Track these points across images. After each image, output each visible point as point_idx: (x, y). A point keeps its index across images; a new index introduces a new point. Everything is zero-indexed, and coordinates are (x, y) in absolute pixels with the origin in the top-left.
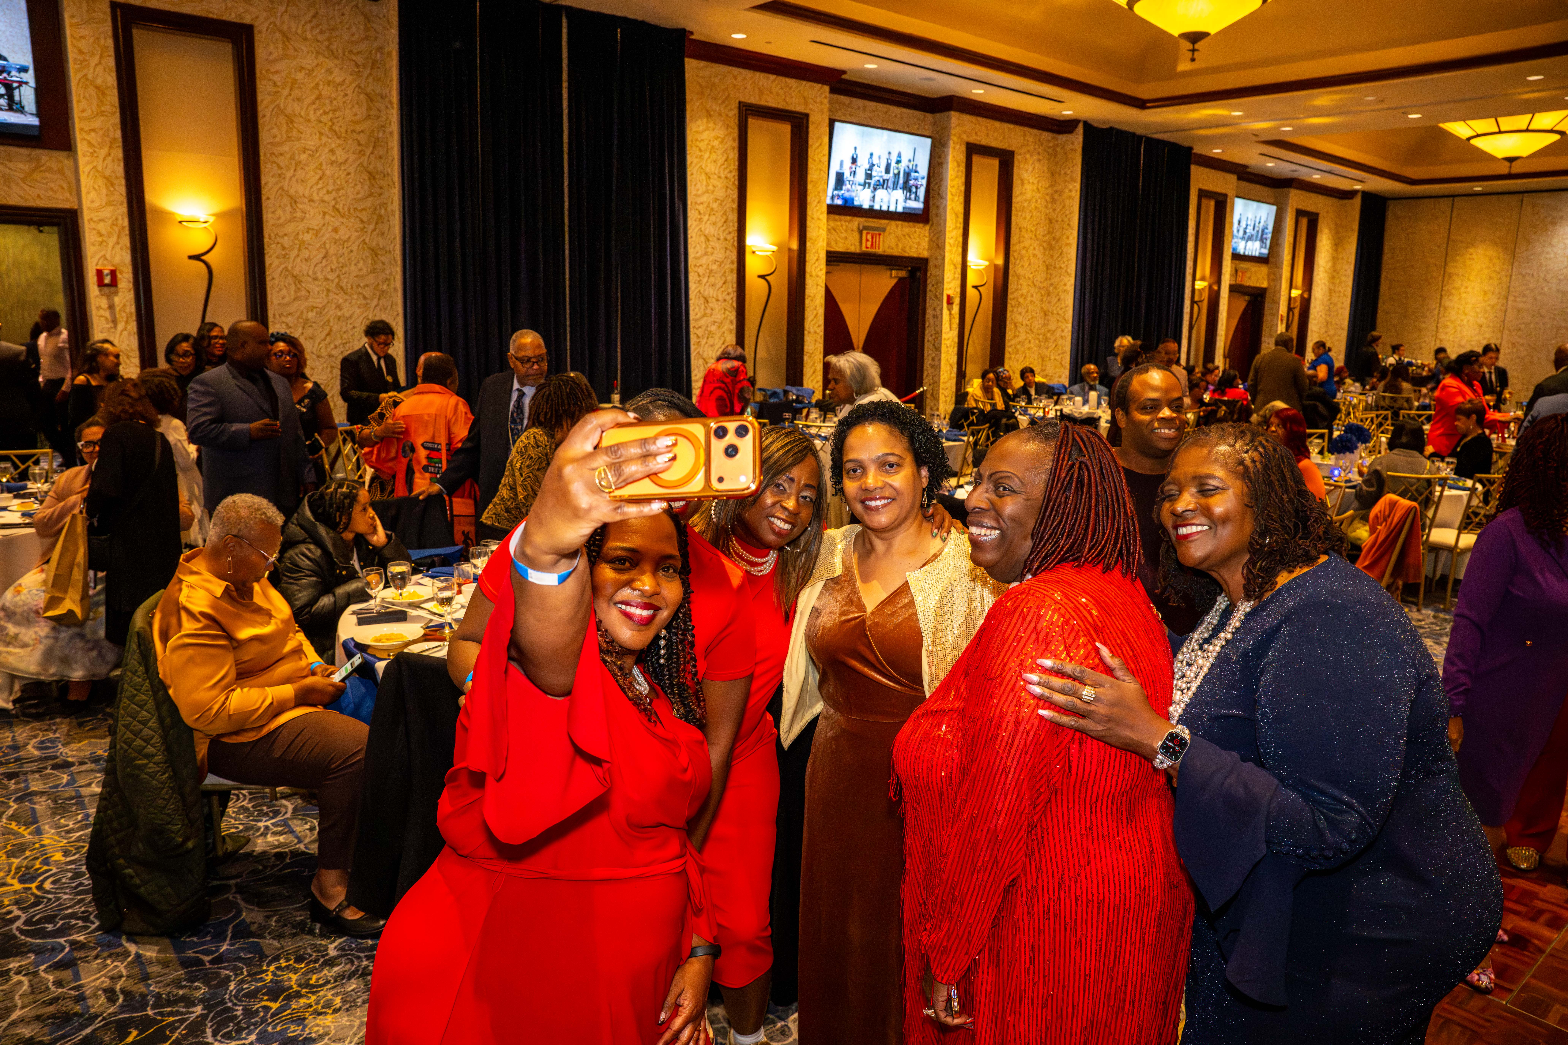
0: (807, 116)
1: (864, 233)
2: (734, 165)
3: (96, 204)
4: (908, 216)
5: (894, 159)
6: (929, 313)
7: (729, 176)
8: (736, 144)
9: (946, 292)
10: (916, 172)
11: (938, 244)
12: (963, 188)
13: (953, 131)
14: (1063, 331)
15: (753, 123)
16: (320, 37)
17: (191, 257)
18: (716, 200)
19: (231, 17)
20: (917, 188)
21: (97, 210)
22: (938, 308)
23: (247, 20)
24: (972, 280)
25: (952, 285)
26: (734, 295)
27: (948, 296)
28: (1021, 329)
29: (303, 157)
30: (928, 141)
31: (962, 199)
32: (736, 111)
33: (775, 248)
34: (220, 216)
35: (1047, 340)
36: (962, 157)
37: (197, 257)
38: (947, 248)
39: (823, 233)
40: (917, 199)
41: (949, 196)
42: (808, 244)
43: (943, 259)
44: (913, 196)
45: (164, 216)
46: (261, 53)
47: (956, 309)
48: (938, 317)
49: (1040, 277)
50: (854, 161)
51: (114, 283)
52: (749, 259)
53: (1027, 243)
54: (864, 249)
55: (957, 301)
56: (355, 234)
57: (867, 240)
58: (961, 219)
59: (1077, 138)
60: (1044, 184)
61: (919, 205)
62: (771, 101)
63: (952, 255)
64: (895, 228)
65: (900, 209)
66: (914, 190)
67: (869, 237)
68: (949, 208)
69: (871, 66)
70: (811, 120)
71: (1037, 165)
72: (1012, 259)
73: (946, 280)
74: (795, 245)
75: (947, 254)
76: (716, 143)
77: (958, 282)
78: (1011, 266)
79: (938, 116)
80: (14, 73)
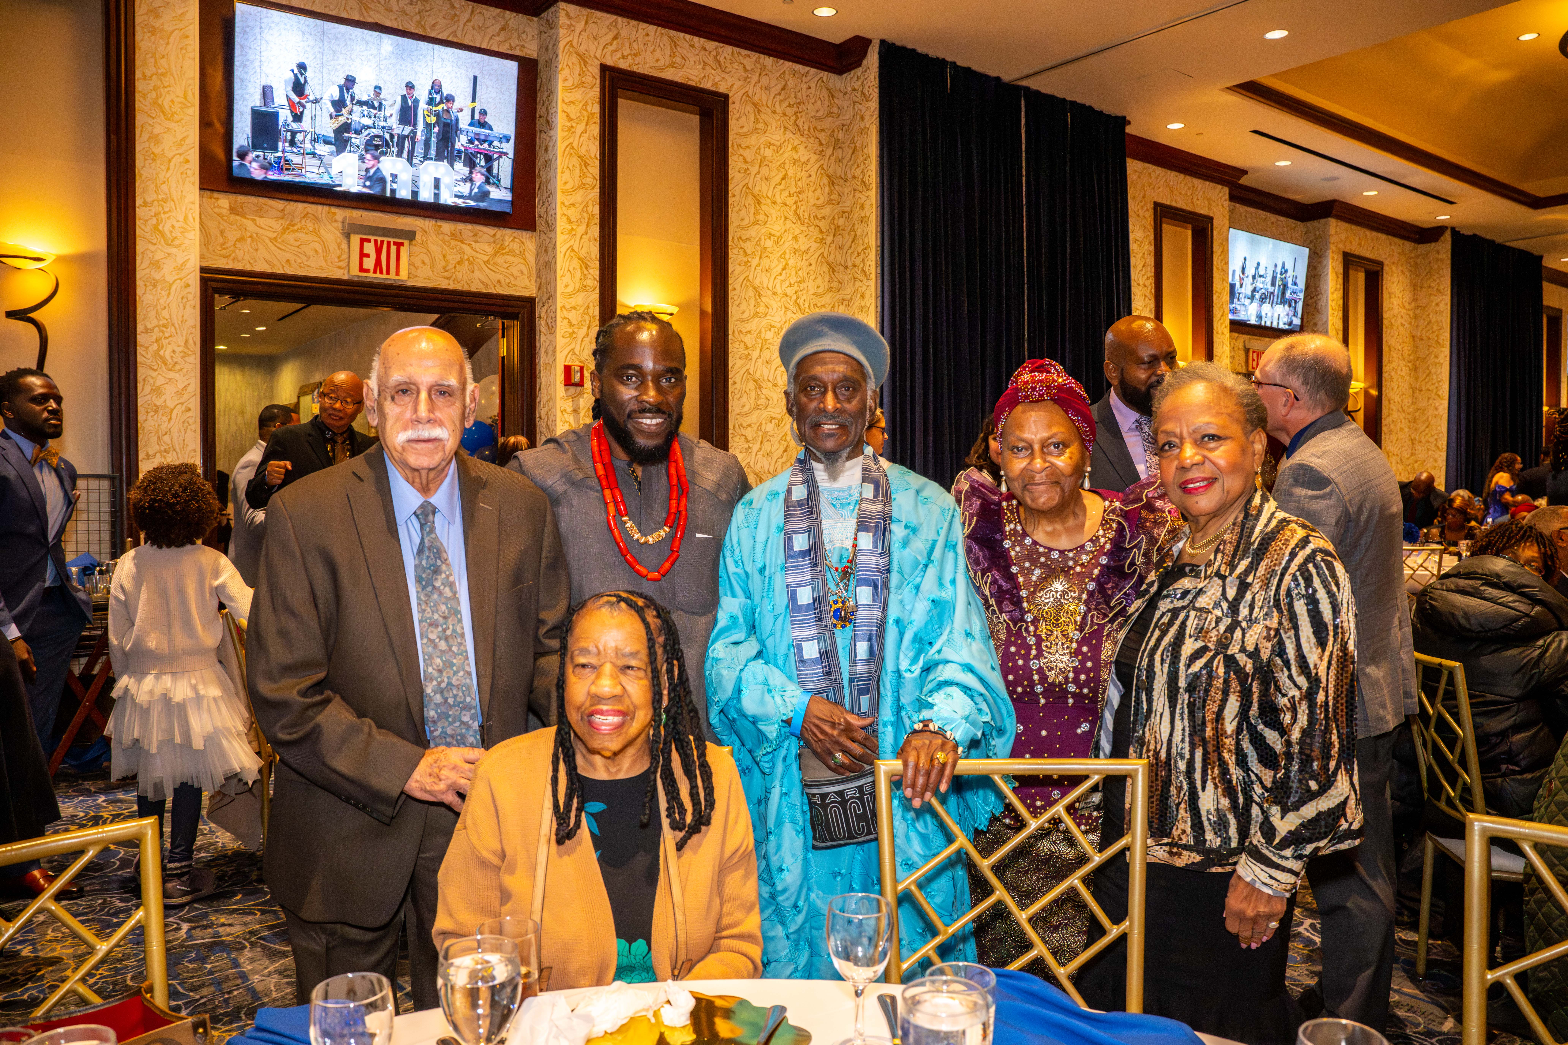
0: (1211, 220)
1: (1250, 352)
2: (1151, 272)
3: (570, 289)
7: (1147, 283)
8: (1152, 248)
10: (1295, 284)
12: (1341, 302)
13: (1329, 241)
15: (1165, 228)
16: (788, 112)
19: (707, 85)
20: (1294, 302)
21: (570, 295)
23: (723, 88)
29: (769, 244)
30: (1307, 251)
31: (1341, 314)
32: (1152, 214)
36: (1340, 269)
39: (1227, 349)
40: (1294, 313)
41: (1329, 311)
44: (1291, 311)
46: (734, 126)
49: (1407, 400)
50: (1243, 271)
53: (1395, 364)
59: (1446, 248)
60: (1408, 298)
61: (1298, 322)
62: (1180, 202)
65: (1281, 324)
66: (1292, 304)
68: (1330, 325)
69: (1284, 163)
70: (1214, 224)
71: (1402, 277)
72: (1384, 381)
76: (1135, 247)
78: (1383, 389)
79: (1315, 224)
80: (496, 143)
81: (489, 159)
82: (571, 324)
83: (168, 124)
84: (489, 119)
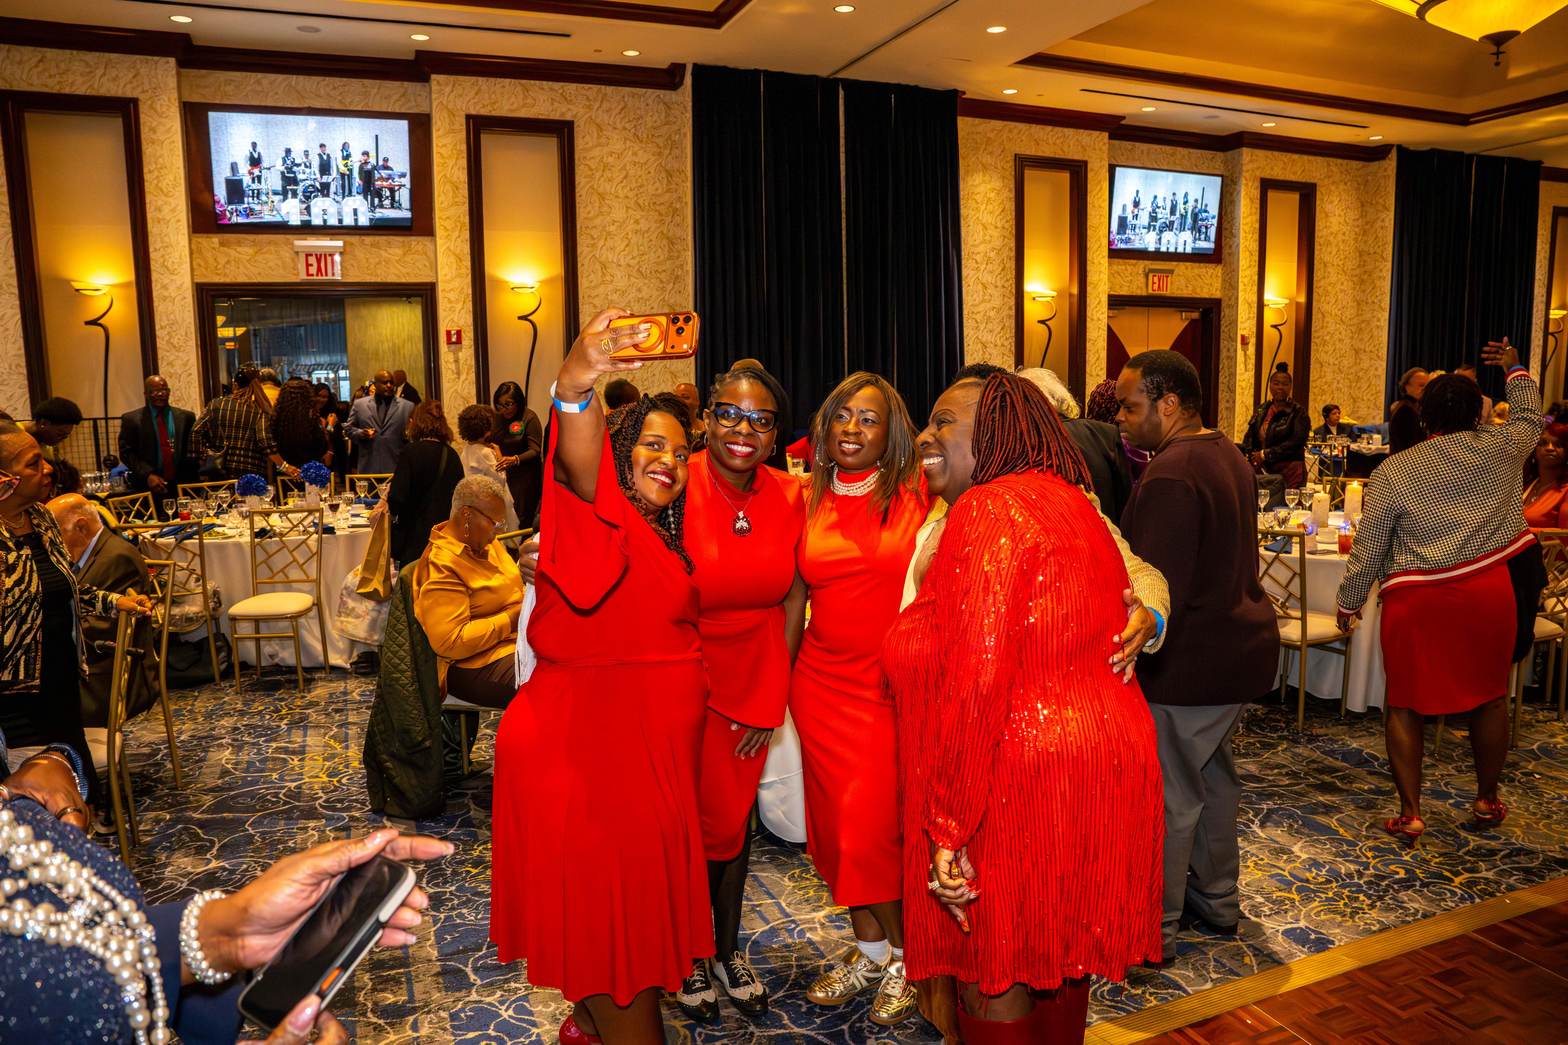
0: (1085, 163)
1: (1151, 276)
2: (1011, 215)
3: (448, 277)
4: (1198, 257)
5: (1180, 200)
6: (1224, 354)
7: (1007, 226)
8: (1013, 195)
9: (1240, 333)
10: (1206, 211)
11: (1231, 283)
12: (1257, 225)
13: (1245, 168)
14: (1376, 369)
15: (1029, 174)
16: (627, 126)
17: (520, 318)
18: (993, 249)
19: (556, 116)
20: (1207, 228)
21: (449, 281)
22: (1232, 350)
23: (568, 117)
24: (1269, 318)
25: (1247, 325)
26: (1013, 340)
27: (1243, 337)
28: (1328, 370)
29: (612, 228)
30: (1219, 179)
31: (1256, 236)
32: (1012, 163)
33: (1055, 294)
34: (543, 282)
35: (1358, 379)
36: (1256, 193)
37: (524, 318)
38: (1241, 287)
39: (1105, 277)
40: (1207, 239)
41: (1242, 234)
42: (1089, 289)
43: (1237, 298)
44: (1203, 236)
45: (500, 284)
46: (580, 143)
47: (1251, 349)
48: (1233, 359)
49: (1350, 313)
50: (1136, 204)
51: (459, 341)
52: (1028, 306)
53: (1333, 279)
54: (1150, 291)
55: (1253, 341)
56: (656, 294)
57: (1154, 283)
58: (1256, 258)
59: (1390, 165)
60: (1352, 215)
61: (1211, 245)
62: (1047, 151)
63: (1246, 295)
64: (1182, 269)
65: (1189, 250)
66: (1204, 230)
67: (1156, 279)
68: (1241, 247)
69: (1149, 109)
70: (1089, 166)
71: (1344, 196)
72: (1315, 296)
73: (1240, 320)
74: (1075, 290)
75: (1241, 294)
76: (992, 195)
77: (1254, 321)
78: (1314, 304)
79: (1229, 154)
80: (396, 179)
81: (392, 191)
82: (450, 301)
83: (166, 199)
84: (390, 164)
